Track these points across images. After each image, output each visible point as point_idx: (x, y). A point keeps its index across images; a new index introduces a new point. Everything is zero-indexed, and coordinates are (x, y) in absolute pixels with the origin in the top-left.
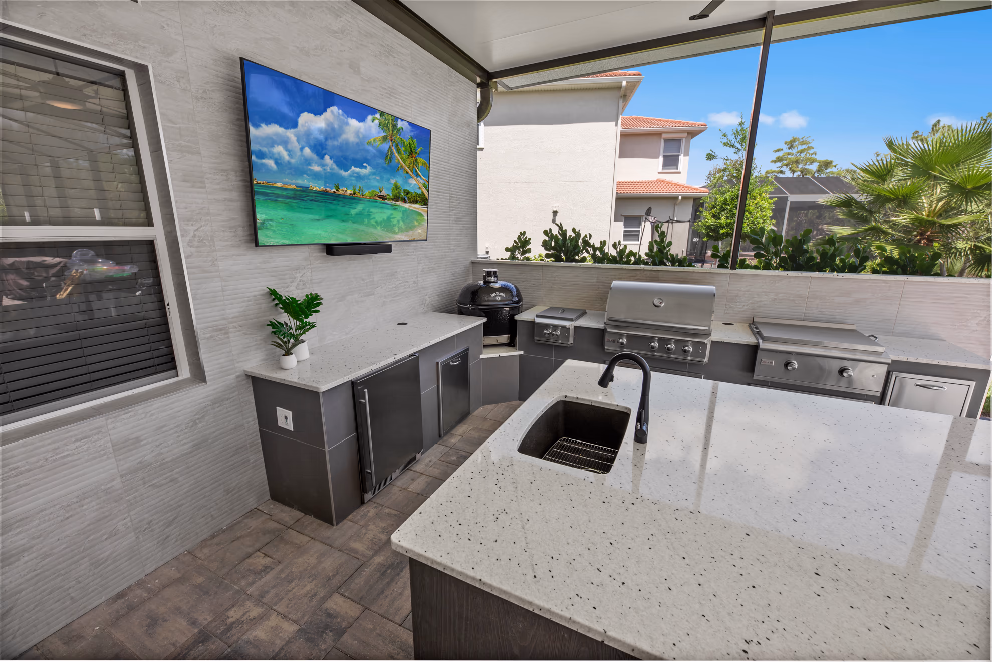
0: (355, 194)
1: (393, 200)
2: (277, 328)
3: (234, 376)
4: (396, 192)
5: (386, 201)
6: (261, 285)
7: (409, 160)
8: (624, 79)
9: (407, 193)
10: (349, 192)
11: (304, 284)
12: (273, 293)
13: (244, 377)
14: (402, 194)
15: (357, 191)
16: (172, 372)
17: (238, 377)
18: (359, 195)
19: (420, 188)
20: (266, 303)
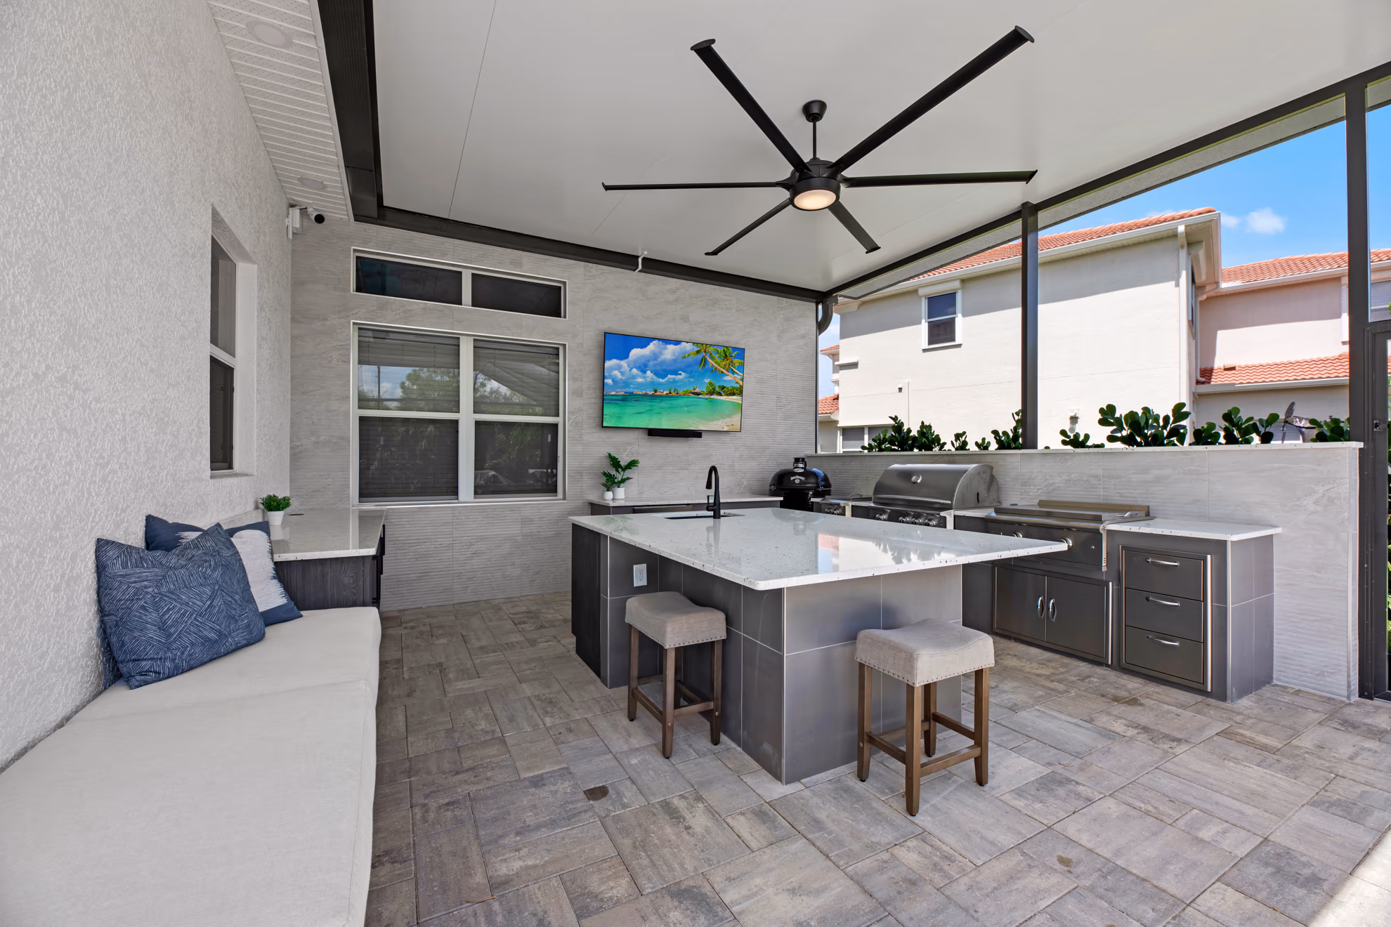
0: (670, 393)
1: (707, 394)
2: (609, 477)
3: (581, 501)
4: (711, 388)
5: (700, 396)
6: (604, 450)
7: (724, 363)
8: (1181, 224)
9: (723, 388)
10: (665, 393)
11: (632, 454)
12: (610, 454)
13: (587, 504)
14: (717, 389)
15: (672, 391)
16: (555, 494)
17: (583, 503)
18: (674, 394)
19: (737, 383)
20: (607, 462)
